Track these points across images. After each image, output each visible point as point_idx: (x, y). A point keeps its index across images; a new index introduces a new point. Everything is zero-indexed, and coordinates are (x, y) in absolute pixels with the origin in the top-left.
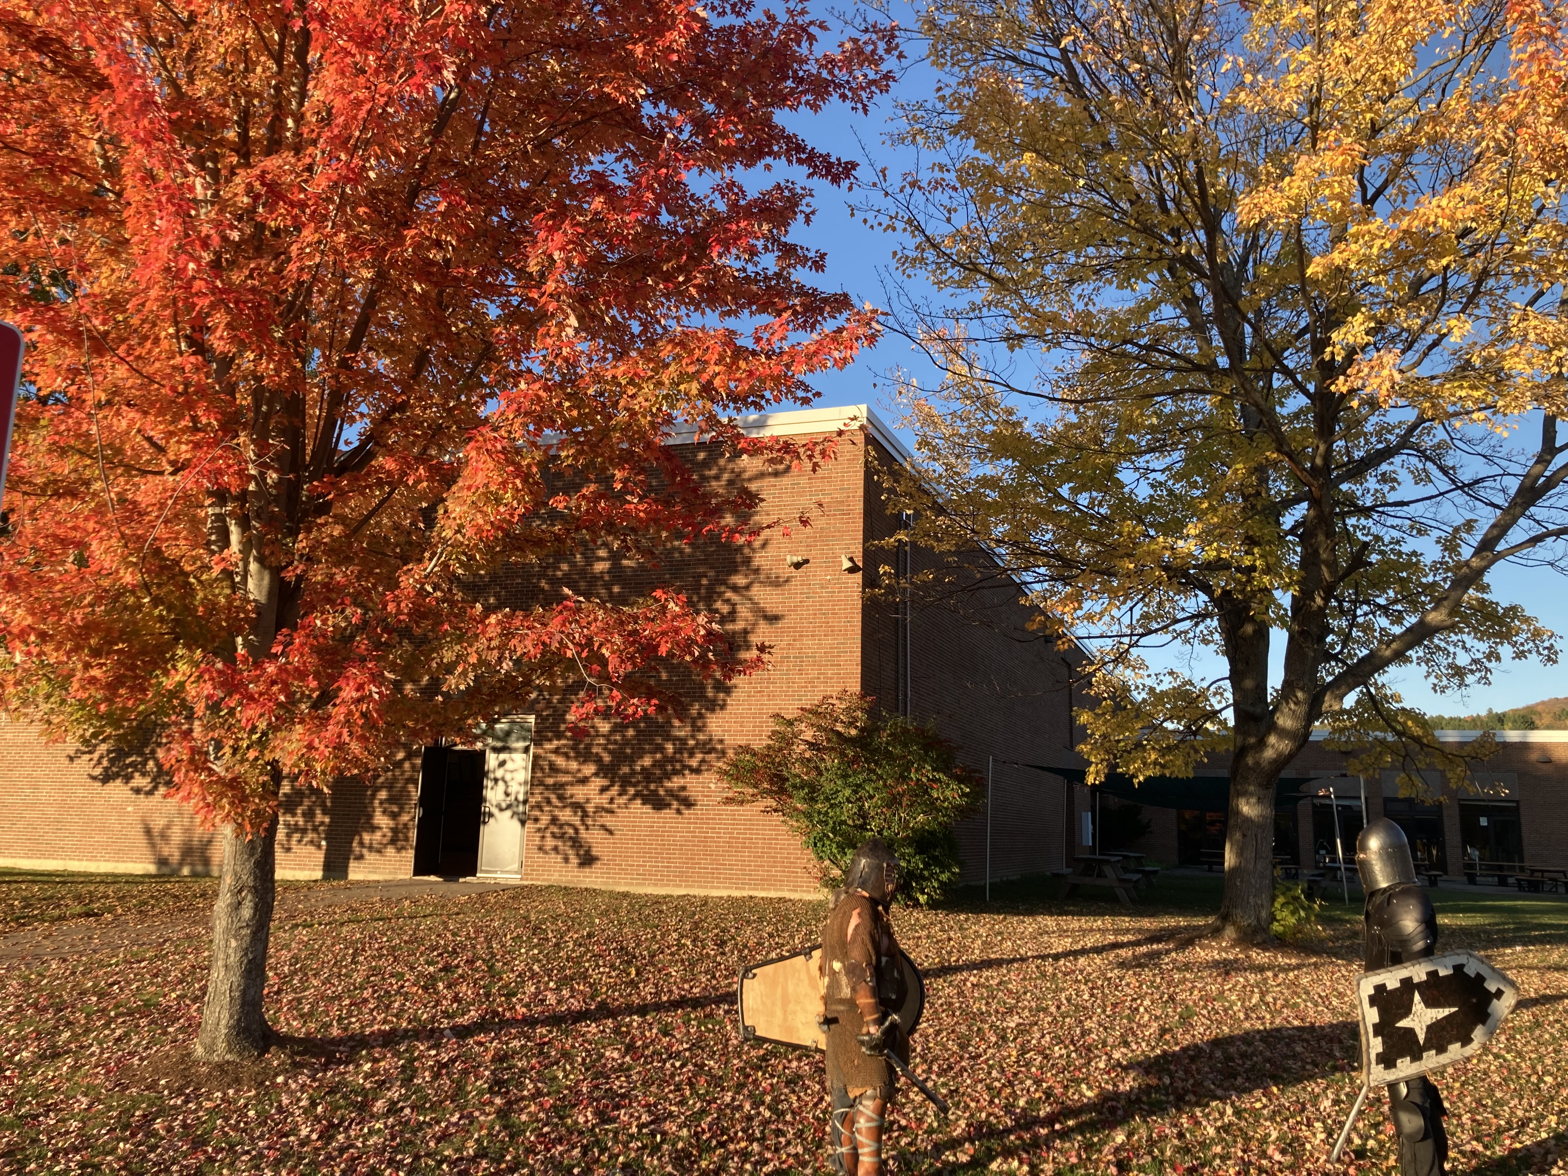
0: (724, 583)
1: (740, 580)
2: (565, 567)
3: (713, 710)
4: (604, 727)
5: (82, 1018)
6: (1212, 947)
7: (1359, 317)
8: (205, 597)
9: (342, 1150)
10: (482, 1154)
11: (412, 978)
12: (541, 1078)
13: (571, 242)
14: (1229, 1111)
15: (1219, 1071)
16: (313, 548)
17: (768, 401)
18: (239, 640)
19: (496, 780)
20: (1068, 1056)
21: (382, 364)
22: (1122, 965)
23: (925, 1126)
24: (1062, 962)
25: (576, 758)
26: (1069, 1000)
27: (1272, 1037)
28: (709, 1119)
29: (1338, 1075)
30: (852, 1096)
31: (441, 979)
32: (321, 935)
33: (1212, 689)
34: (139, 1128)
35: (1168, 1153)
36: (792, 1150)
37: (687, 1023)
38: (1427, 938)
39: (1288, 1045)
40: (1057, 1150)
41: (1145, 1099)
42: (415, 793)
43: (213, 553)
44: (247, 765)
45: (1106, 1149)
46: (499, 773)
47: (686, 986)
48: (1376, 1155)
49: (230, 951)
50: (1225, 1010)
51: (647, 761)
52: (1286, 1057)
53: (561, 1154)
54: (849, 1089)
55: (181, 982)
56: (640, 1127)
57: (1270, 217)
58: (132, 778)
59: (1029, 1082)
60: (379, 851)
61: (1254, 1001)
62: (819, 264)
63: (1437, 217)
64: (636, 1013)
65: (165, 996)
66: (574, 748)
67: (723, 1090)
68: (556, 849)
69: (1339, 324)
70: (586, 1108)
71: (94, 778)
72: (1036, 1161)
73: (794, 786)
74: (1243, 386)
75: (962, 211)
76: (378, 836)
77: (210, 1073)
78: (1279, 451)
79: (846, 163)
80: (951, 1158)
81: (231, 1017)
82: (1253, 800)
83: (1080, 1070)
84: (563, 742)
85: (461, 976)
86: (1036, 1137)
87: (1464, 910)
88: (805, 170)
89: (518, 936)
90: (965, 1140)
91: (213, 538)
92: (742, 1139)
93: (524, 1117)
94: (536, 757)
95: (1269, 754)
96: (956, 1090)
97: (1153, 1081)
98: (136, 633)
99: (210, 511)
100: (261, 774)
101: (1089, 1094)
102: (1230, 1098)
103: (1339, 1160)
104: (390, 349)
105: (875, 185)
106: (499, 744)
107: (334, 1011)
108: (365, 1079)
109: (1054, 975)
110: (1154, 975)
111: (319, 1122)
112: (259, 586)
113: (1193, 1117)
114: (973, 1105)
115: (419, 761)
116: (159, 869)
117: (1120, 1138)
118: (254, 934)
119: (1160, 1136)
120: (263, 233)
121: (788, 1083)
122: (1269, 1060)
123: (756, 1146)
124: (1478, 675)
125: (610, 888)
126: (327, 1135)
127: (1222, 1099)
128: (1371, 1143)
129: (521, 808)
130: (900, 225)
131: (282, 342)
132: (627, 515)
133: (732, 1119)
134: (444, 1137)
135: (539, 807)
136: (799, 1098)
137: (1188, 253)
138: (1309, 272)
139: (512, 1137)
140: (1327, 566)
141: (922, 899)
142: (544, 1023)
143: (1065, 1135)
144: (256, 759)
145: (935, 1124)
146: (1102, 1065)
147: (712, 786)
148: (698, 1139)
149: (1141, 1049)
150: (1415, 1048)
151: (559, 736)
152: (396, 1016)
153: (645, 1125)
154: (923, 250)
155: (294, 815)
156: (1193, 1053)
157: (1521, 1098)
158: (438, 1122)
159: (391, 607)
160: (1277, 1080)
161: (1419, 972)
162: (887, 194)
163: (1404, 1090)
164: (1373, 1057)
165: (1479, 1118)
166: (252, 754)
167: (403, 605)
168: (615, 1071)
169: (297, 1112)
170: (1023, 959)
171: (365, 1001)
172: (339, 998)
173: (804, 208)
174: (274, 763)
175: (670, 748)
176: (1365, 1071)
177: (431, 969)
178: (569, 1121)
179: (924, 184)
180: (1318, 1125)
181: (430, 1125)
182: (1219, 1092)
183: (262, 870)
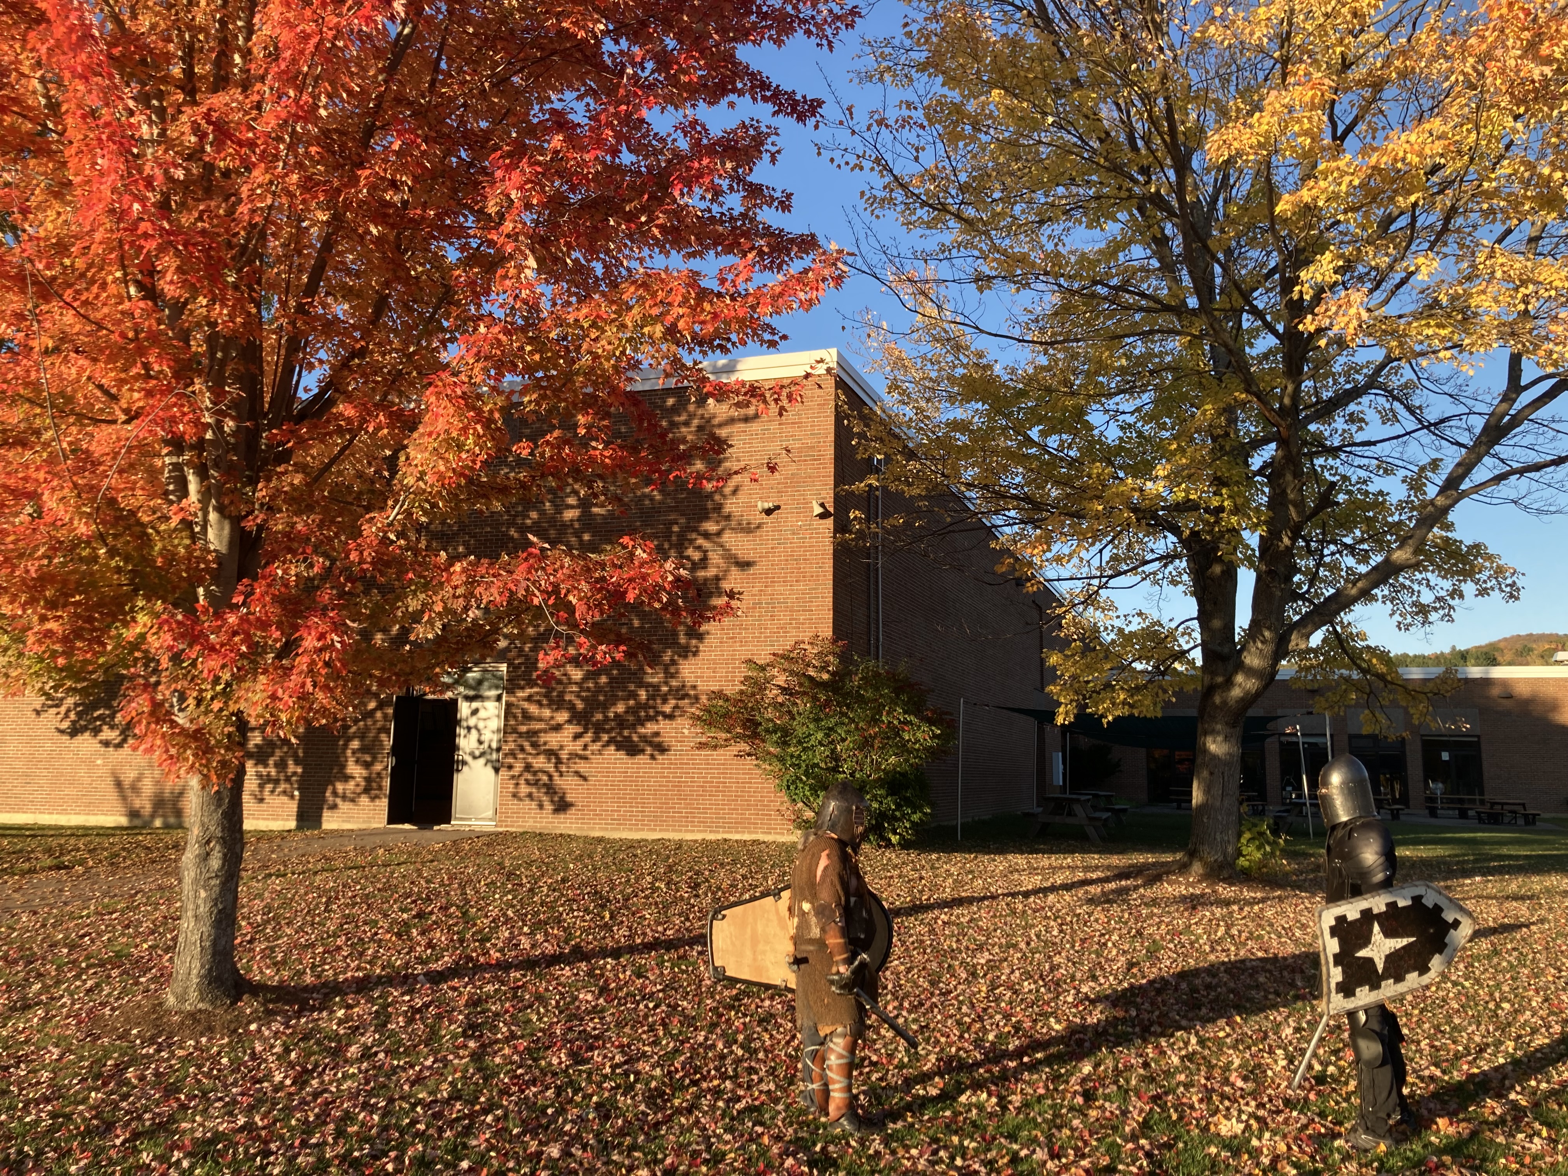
0: (695, 530)
1: (711, 527)
2: (534, 515)
3: (686, 657)
4: (577, 674)
5: (52, 969)
6: (1180, 883)
7: (1328, 255)
8: (164, 548)
9: (316, 1095)
10: (456, 1096)
11: (386, 925)
12: (515, 1020)
13: (529, 181)
14: (1193, 1040)
15: (1185, 1003)
16: (273, 498)
17: (734, 344)
18: (201, 591)
19: (469, 729)
20: (1038, 991)
21: (341, 309)
22: (1091, 901)
23: (896, 1061)
24: (1031, 899)
25: (549, 706)
26: (1038, 936)
27: (1237, 968)
28: (682, 1058)
29: (1300, 1004)
30: (822, 1034)
31: (415, 926)
32: (294, 884)
33: (1181, 629)
34: (111, 1077)
35: (1134, 1082)
36: (764, 1087)
37: (660, 965)
38: (1386, 869)
39: (1251, 975)
40: (1025, 1082)
41: (1111, 1031)
42: (388, 742)
43: (171, 503)
44: (211, 716)
45: (1073, 1080)
46: (472, 722)
47: (660, 929)
48: (1336, 1080)
49: (200, 902)
50: (1192, 944)
51: (620, 708)
52: (1249, 987)
53: (535, 1095)
54: (820, 1027)
55: (153, 932)
56: (614, 1067)
57: (1239, 153)
58: (101, 731)
59: (998, 1017)
60: (353, 800)
61: (1219, 934)
62: (785, 205)
63: (1405, 152)
64: (609, 956)
65: (137, 946)
66: (546, 696)
67: (696, 1029)
68: (530, 796)
69: (1308, 263)
70: (560, 1050)
71: (62, 732)
72: (1004, 1093)
73: (767, 731)
74: (1211, 325)
75: (930, 149)
76: (351, 785)
77: (182, 1022)
78: (1247, 391)
79: (812, 101)
80: (921, 1092)
81: (202, 966)
82: (1219, 739)
83: (1048, 1004)
84: (536, 690)
85: (435, 923)
86: (1005, 1069)
87: (1425, 842)
88: (770, 108)
89: (492, 882)
90: (935, 1074)
91: (171, 487)
92: (715, 1077)
93: (498, 1060)
94: (509, 705)
95: (1236, 692)
96: (927, 1026)
97: (1120, 1014)
98: (93, 584)
99: (167, 460)
100: (226, 725)
101: (1057, 1027)
102: (1194, 1027)
103: (1300, 1086)
104: (348, 293)
105: (841, 123)
106: (471, 693)
107: (308, 959)
108: (339, 1025)
109: (1024, 912)
110: (1122, 911)
111: (293, 1068)
112: (219, 536)
113: (1158, 1047)
114: (943, 1040)
115: (390, 711)
116: (131, 821)
117: (1087, 1069)
118: (223, 884)
119: (1125, 1066)
120: (213, 174)
121: (760, 1022)
122: (1232, 991)
123: (728, 1084)
124: (1441, 612)
125: (585, 834)
126: (301, 1081)
127: (1187, 1030)
128: (1331, 1069)
129: (494, 756)
130: (867, 164)
131: (236, 287)
132: (592, 460)
133: (705, 1058)
134: (418, 1080)
135: (512, 754)
136: (771, 1036)
137: (1158, 191)
138: (1278, 209)
139: (486, 1079)
140: (1295, 506)
141: (894, 839)
142: (517, 967)
143: (1033, 1067)
144: (221, 710)
145: (906, 1060)
146: (1070, 999)
147: (686, 731)
148: (671, 1079)
149: (1108, 983)
150: (1374, 978)
151: (531, 683)
152: (370, 963)
153: (618, 1066)
154: (892, 190)
155: (266, 765)
156: (1160, 986)
157: (1479, 1024)
158: (412, 1066)
159: (353, 556)
160: (1240, 1009)
161: (1378, 903)
162: (853, 132)
163: (1362, 1017)
164: (1333, 986)
165: (1437, 1043)
166: (216, 706)
167: (365, 554)
168: (589, 1013)
169: (271, 1059)
170: (994, 897)
171: (339, 948)
172: (313, 945)
173: (769, 148)
174: (239, 714)
175: (643, 694)
176: (1325, 999)
177: (405, 916)
178: (543, 1063)
179: (891, 122)
180: (1279, 1052)
181: (404, 1069)
182: (1184, 1023)
183: (230, 821)
